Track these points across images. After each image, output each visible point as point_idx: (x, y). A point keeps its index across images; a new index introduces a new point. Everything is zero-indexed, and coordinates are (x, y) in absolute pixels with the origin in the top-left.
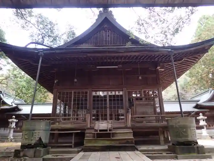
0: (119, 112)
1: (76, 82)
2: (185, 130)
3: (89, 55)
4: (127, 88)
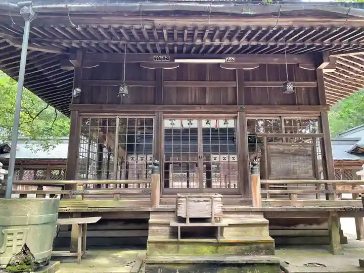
0: (212, 160)
4: (246, 113)
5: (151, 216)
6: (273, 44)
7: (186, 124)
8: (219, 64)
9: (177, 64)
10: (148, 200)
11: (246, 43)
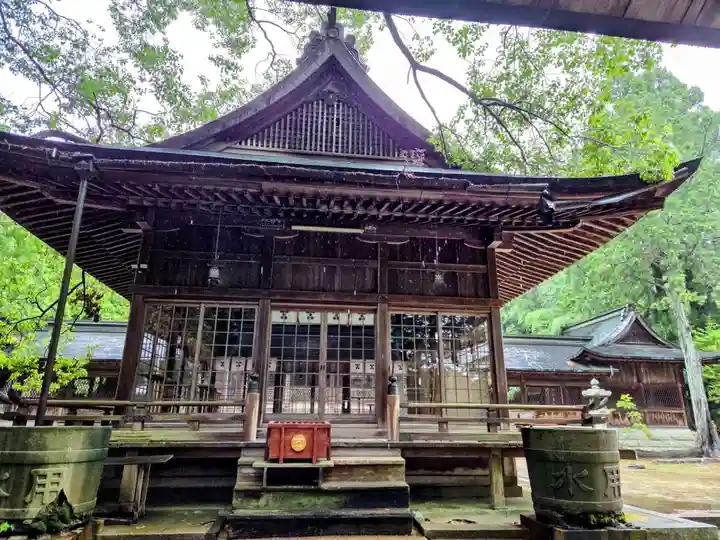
1: (215, 280)
3: (267, 186)
4: (389, 305)
5: (243, 452)
6: (423, 216)
7: (303, 318)
8: (354, 235)
9: (295, 231)
10: (240, 430)
11: (387, 214)
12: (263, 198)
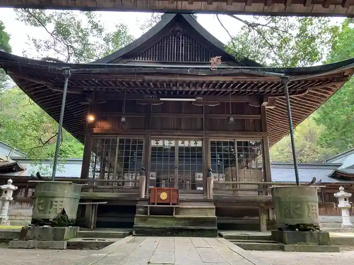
1: (124, 123)
2: (299, 206)
3: (147, 78)
4: (209, 136)
5: (138, 202)
6: (224, 90)
7: (167, 143)
8: (191, 102)
9: (162, 101)
12: (145, 84)
